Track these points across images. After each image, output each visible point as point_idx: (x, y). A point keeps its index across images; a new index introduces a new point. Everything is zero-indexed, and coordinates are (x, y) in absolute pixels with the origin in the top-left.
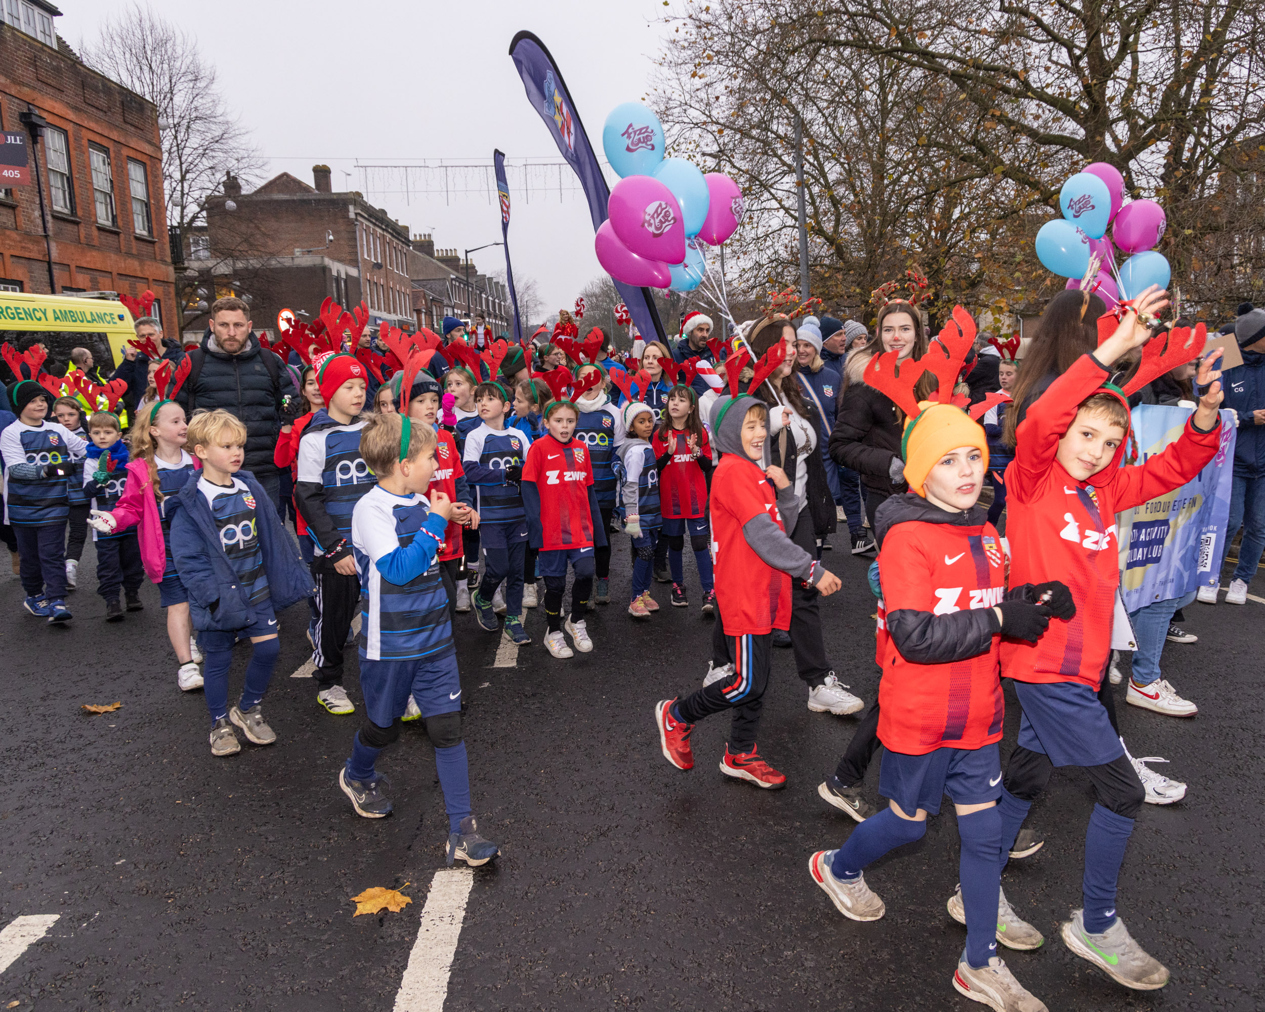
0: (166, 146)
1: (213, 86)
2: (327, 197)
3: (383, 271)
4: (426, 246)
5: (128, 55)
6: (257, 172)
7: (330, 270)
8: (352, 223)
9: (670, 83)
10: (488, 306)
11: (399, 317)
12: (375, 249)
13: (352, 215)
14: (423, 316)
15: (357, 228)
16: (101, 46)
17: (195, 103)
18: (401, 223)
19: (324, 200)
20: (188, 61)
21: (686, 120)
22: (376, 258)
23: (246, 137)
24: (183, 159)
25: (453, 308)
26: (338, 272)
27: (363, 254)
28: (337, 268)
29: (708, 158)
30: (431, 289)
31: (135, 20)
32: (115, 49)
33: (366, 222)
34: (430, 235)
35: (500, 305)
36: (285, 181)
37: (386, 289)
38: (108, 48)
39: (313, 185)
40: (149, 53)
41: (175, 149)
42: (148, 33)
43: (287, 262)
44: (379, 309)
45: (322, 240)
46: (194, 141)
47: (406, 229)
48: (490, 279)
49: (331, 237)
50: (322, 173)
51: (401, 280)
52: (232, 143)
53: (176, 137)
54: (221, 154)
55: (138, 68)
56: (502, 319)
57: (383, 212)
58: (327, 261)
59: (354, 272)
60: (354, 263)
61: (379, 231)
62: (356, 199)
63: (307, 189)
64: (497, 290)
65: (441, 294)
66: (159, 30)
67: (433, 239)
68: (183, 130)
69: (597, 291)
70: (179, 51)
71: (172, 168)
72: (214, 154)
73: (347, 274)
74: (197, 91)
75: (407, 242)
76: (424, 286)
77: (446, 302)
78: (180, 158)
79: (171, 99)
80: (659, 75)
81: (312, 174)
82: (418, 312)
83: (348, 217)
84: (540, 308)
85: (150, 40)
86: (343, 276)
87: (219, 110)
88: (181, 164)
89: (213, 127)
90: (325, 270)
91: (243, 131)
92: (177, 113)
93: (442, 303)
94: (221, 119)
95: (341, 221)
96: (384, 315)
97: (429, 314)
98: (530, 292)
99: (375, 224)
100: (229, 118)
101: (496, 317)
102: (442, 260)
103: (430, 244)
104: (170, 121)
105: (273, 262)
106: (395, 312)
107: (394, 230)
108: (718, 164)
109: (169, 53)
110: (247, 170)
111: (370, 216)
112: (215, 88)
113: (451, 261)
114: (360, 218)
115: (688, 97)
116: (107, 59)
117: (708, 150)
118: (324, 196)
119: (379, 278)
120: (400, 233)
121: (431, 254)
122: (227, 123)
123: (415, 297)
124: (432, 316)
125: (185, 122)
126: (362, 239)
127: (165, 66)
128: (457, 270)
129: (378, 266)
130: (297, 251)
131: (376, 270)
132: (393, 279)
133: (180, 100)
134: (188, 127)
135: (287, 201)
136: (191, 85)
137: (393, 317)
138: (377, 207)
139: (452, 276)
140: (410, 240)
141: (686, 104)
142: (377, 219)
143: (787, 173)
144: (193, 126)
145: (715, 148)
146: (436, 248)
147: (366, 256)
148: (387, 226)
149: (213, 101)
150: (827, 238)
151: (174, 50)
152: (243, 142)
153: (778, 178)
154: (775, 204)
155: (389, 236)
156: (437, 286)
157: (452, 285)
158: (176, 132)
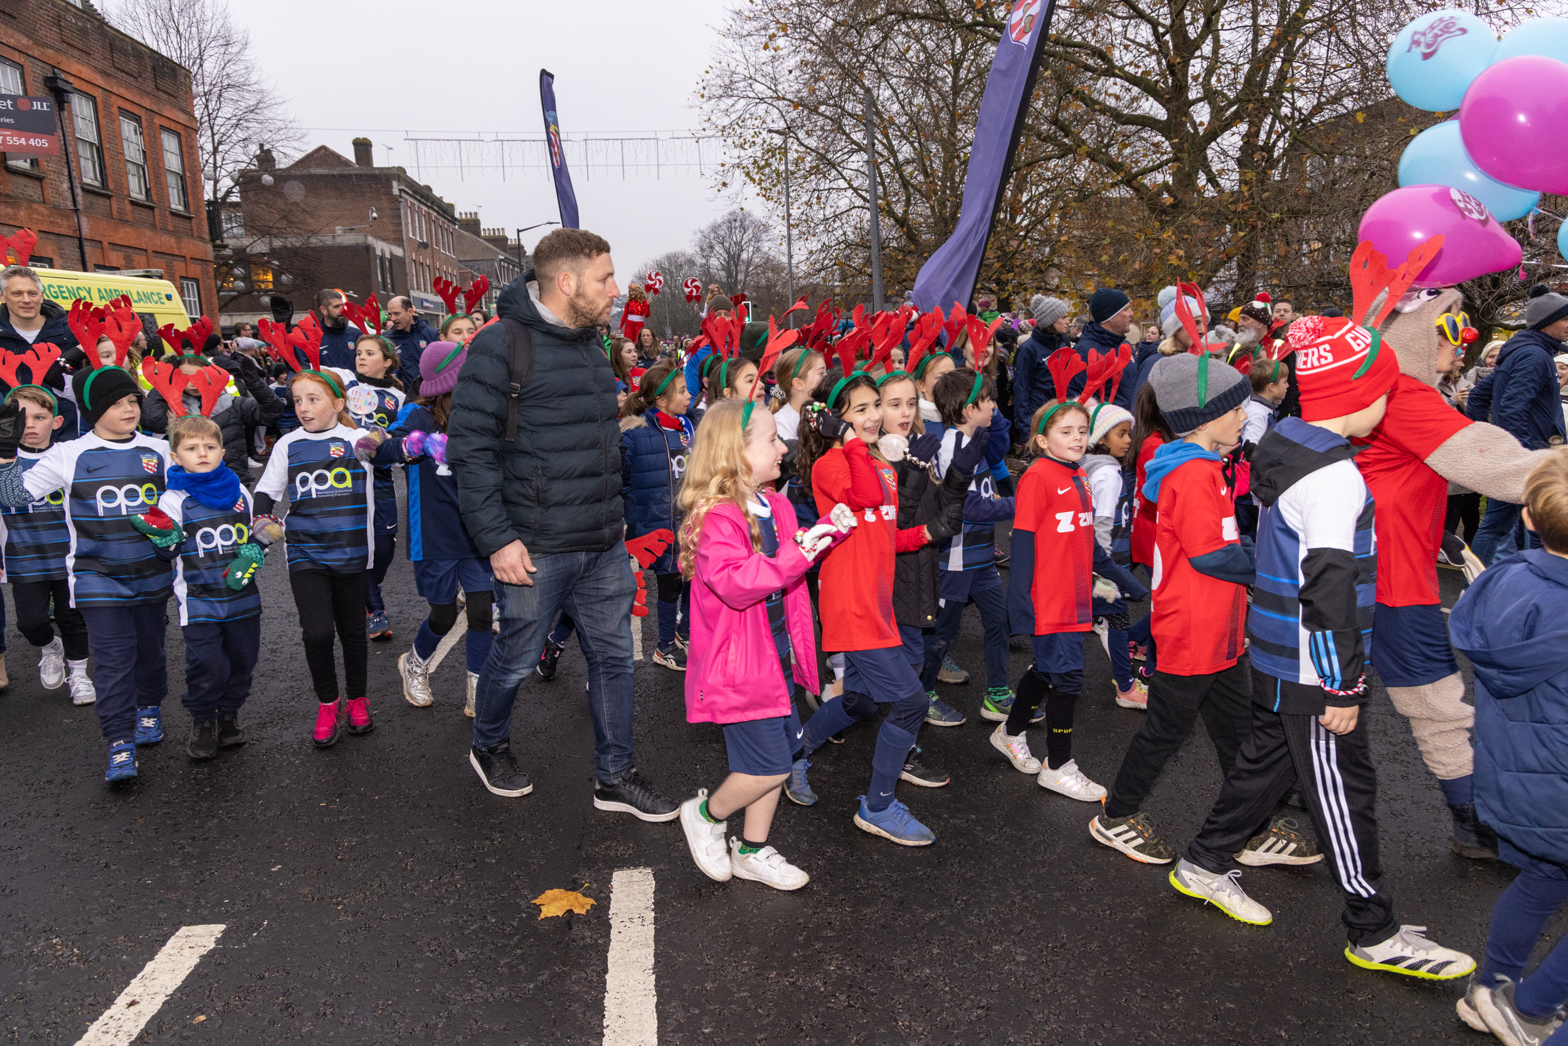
1: (247, 52)
2: (370, 172)
3: (429, 250)
4: (472, 225)
5: (153, 17)
6: (296, 144)
7: (374, 249)
8: (395, 200)
9: (734, 56)
12: (420, 228)
13: (396, 192)
15: (402, 205)
16: (124, 7)
17: (227, 69)
18: (446, 200)
19: (366, 175)
20: (218, 24)
21: (752, 95)
22: (421, 238)
23: (284, 106)
24: (216, 129)
26: (382, 251)
27: (407, 233)
28: (382, 248)
29: (774, 135)
30: (478, 269)
32: (138, 10)
33: (410, 199)
34: (476, 214)
36: (323, 155)
37: (433, 269)
38: (131, 9)
39: (353, 159)
40: (176, 15)
41: (206, 118)
43: (328, 240)
44: (426, 291)
45: (364, 218)
46: (227, 111)
47: (452, 206)
49: (375, 215)
50: (363, 147)
51: (448, 261)
52: (268, 113)
53: (207, 106)
54: (255, 124)
55: (164, 32)
57: (428, 188)
58: (371, 240)
59: (398, 252)
60: (399, 242)
61: (424, 208)
62: (399, 174)
63: (346, 163)
65: (489, 275)
67: (480, 217)
68: (214, 98)
70: (209, 13)
72: (248, 124)
73: (391, 254)
74: (229, 57)
75: (454, 220)
76: (471, 267)
77: (494, 284)
78: (212, 128)
79: (201, 65)
80: (722, 47)
81: (352, 147)
83: (391, 193)
86: (388, 256)
87: (254, 78)
88: (213, 135)
89: (247, 95)
90: (368, 249)
91: (279, 100)
92: (208, 80)
94: (255, 87)
95: (384, 197)
96: (431, 296)
99: (419, 201)
100: (264, 87)
102: (490, 240)
103: (477, 223)
104: (201, 89)
105: (313, 240)
107: (439, 207)
108: (785, 142)
109: (198, 16)
110: (285, 143)
111: (415, 192)
112: (248, 54)
113: (499, 241)
114: (404, 195)
115: (752, 70)
116: (130, 21)
117: (775, 126)
118: (364, 170)
119: (425, 258)
120: (445, 211)
121: (477, 233)
122: (262, 91)
125: (216, 90)
126: (407, 216)
127: (194, 30)
128: (505, 251)
129: (424, 246)
130: (339, 229)
131: (422, 250)
132: (440, 259)
133: (211, 66)
134: (220, 95)
135: (326, 176)
136: (222, 50)
138: (422, 183)
139: (501, 257)
140: (456, 219)
141: (751, 78)
142: (422, 197)
143: (857, 151)
144: (225, 94)
145: (781, 125)
146: (482, 227)
147: (411, 235)
148: (432, 203)
149: (247, 68)
150: (897, 220)
151: (203, 12)
152: (279, 112)
153: (846, 156)
154: (842, 184)
155: (435, 214)
156: (485, 267)
157: (500, 266)
158: (207, 101)
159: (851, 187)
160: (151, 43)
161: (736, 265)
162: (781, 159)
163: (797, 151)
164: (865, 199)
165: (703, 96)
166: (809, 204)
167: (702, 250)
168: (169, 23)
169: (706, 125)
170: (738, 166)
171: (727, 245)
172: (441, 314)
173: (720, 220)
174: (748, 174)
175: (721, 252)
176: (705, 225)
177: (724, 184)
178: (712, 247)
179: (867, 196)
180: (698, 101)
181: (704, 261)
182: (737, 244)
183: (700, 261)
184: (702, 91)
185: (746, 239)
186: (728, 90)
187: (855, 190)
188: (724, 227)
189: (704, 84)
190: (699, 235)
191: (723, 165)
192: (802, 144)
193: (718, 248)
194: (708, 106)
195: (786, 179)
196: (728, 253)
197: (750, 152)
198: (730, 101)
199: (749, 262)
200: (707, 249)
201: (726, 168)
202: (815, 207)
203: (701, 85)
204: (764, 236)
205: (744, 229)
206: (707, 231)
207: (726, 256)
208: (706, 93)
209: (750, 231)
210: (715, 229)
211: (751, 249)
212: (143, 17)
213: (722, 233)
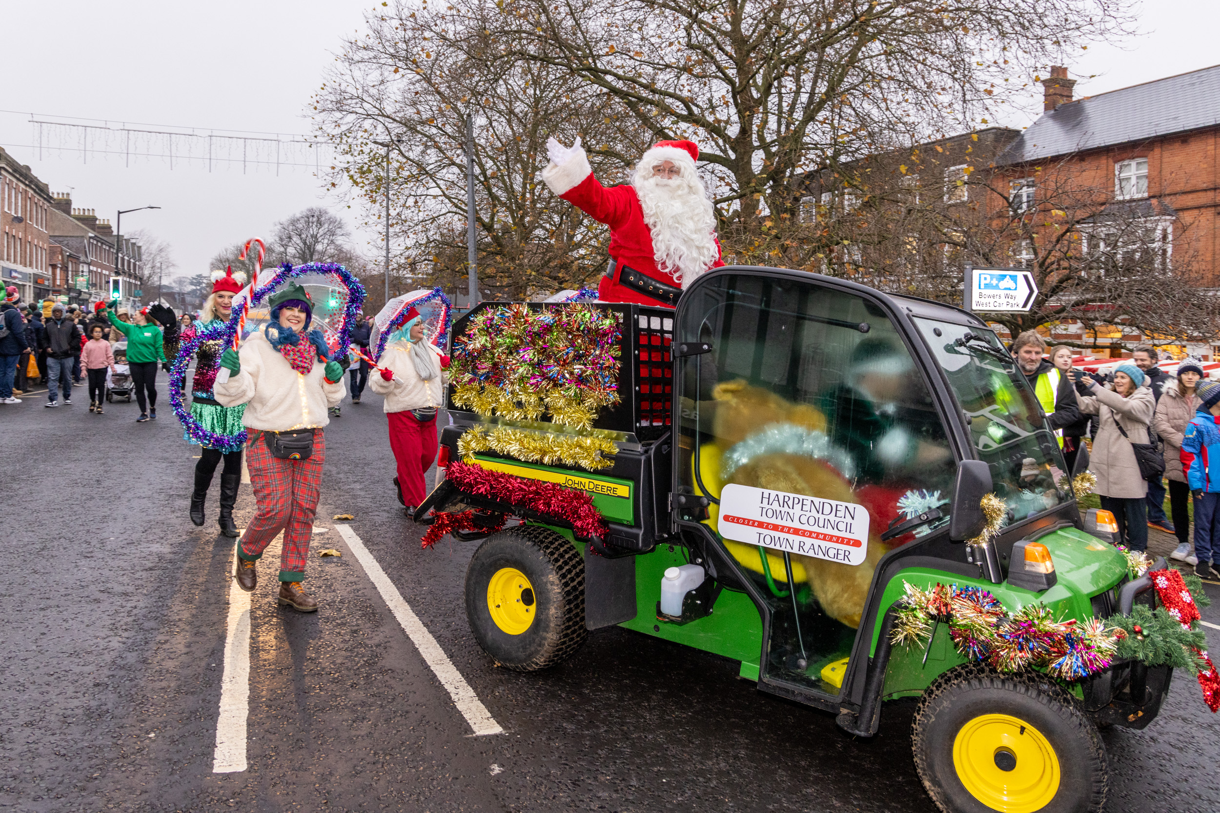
3: (22, 225)
4: (65, 205)
10: (123, 265)
11: (35, 271)
12: (16, 204)
14: (58, 271)
18: (43, 180)
22: (16, 212)
25: (89, 264)
27: (3, 207)
29: (379, 146)
30: (67, 245)
33: (9, 177)
34: (68, 194)
35: (135, 264)
37: (24, 242)
44: (15, 261)
47: (47, 186)
48: (127, 241)
51: (40, 235)
56: (136, 278)
57: (28, 168)
61: (22, 186)
62: (1, 153)
64: (133, 250)
65: (78, 250)
67: (71, 198)
69: (231, 257)
75: (49, 198)
76: (60, 242)
77: (82, 258)
82: (54, 267)
84: (171, 269)
93: (78, 259)
96: (20, 268)
97: (65, 269)
98: (163, 254)
99: (18, 179)
101: (130, 276)
102: (80, 218)
103: (68, 203)
106: (31, 265)
107: (37, 186)
108: (388, 153)
111: (15, 171)
113: (89, 221)
117: (379, 139)
119: (18, 232)
120: (41, 190)
121: (69, 213)
123: (52, 252)
124: (67, 271)
126: (4, 192)
128: (94, 229)
129: (19, 220)
131: (16, 224)
132: (32, 234)
137: (29, 270)
138: (22, 162)
139: (91, 235)
140: (51, 198)
142: (21, 175)
145: (386, 138)
146: (73, 206)
147: (6, 210)
148: (31, 182)
155: (31, 192)
156: (74, 243)
157: (89, 243)
159: (445, 195)
161: (312, 255)
165: (315, 108)
167: (281, 239)
171: (304, 236)
172: (28, 284)
173: (298, 215)
174: (352, 178)
175: (299, 242)
176: (285, 218)
177: (333, 185)
178: (290, 238)
180: (311, 112)
181: (282, 249)
182: (314, 237)
183: (279, 249)
184: (315, 104)
185: (321, 232)
186: (339, 105)
188: (302, 221)
189: (318, 99)
190: (279, 227)
191: (333, 168)
192: (403, 155)
193: (295, 239)
194: (320, 117)
196: (305, 243)
198: (341, 115)
199: (323, 253)
200: (285, 239)
201: (336, 170)
203: (315, 99)
204: (338, 231)
205: (320, 223)
206: (286, 224)
207: (301, 245)
208: (319, 106)
209: (326, 226)
210: (294, 222)
211: (326, 241)
213: (300, 226)
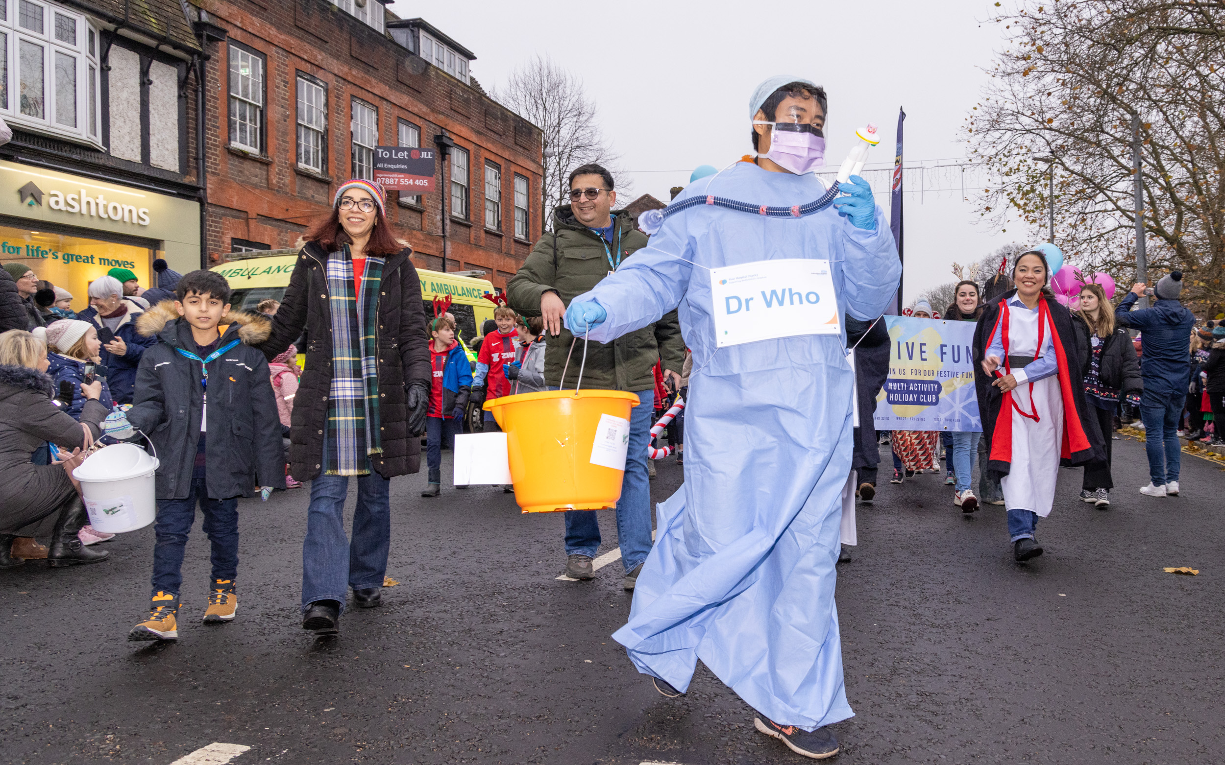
0: (551, 171)
1: (593, 120)
5: (528, 98)
9: (1003, 94)
16: (508, 91)
17: (577, 134)
20: (574, 100)
21: (1018, 126)
23: (616, 161)
29: (1040, 162)
31: (536, 69)
32: (519, 93)
36: (646, 202)
38: (513, 93)
40: (544, 94)
41: (557, 173)
42: (545, 78)
53: (559, 163)
55: (535, 109)
66: (554, 76)
68: (565, 156)
70: (568, 92)
71: (554, 189)
74: (579, 124)
78: (561, 181)
79: (558, 131)
80: (991, 86)
81: (669, 194)
85: (546, 84)
87: (595, 140)
88: (561, 185)
91: (614, 156)
92: (562, 144)
94: (596, 146)
100: (603, 146)
104: (556, 149)
108: (1051, 166)
109: (560, 94)
112: (594, 121)
115: (1020, 105)
116: (512, 102)
122: (601, 150)
125: (568, 150)
127: (556, 105)
133: (565, 132)
134: (570, 155)
136: (575, 119)
141: (1018, 113)
143: (1125, 175)
144: (573, 154)
145: (1046, 153)
149: (592, 132)
150: (1166, 239)
151: (564, 92)
152: (613, 166)
153: (1115, 180)
154: (1110, 206)
158: (560, 159)
160: (524, 115)
162: (1046, 185)
163: (1062, 176)
164: (1132, 219)
165: (971, 131)
166: (1074, 226)
168: (539, 100)
169: (974, 155)
170: (1003, 191)
174: (1012, 200)
177: (988, 209)
179: (1134, 216)
180: (966, 135)
184: (970, 126)
186: (995, 124)
187: (1124, 212)
189: (973, 120)
191: (987, 191)
192: (1067, 169)
194: (975, 139)
195: (1052, 204)
197: (1014, 178)
198: (997, 134)
201: (990, 193)
202: (1081, 228)
203: (970, 120)
208: (974, 128)
210: (989, 261)
212: (521, 98)
